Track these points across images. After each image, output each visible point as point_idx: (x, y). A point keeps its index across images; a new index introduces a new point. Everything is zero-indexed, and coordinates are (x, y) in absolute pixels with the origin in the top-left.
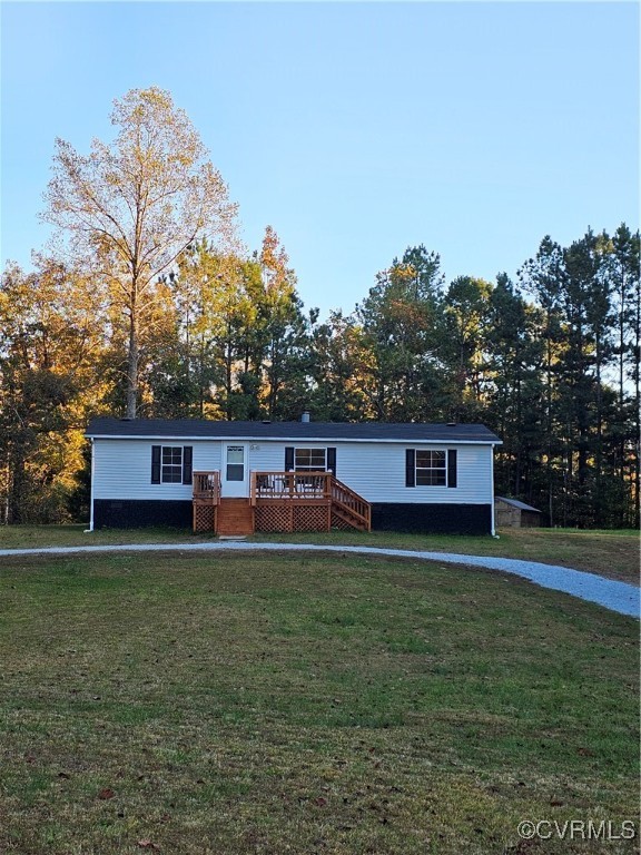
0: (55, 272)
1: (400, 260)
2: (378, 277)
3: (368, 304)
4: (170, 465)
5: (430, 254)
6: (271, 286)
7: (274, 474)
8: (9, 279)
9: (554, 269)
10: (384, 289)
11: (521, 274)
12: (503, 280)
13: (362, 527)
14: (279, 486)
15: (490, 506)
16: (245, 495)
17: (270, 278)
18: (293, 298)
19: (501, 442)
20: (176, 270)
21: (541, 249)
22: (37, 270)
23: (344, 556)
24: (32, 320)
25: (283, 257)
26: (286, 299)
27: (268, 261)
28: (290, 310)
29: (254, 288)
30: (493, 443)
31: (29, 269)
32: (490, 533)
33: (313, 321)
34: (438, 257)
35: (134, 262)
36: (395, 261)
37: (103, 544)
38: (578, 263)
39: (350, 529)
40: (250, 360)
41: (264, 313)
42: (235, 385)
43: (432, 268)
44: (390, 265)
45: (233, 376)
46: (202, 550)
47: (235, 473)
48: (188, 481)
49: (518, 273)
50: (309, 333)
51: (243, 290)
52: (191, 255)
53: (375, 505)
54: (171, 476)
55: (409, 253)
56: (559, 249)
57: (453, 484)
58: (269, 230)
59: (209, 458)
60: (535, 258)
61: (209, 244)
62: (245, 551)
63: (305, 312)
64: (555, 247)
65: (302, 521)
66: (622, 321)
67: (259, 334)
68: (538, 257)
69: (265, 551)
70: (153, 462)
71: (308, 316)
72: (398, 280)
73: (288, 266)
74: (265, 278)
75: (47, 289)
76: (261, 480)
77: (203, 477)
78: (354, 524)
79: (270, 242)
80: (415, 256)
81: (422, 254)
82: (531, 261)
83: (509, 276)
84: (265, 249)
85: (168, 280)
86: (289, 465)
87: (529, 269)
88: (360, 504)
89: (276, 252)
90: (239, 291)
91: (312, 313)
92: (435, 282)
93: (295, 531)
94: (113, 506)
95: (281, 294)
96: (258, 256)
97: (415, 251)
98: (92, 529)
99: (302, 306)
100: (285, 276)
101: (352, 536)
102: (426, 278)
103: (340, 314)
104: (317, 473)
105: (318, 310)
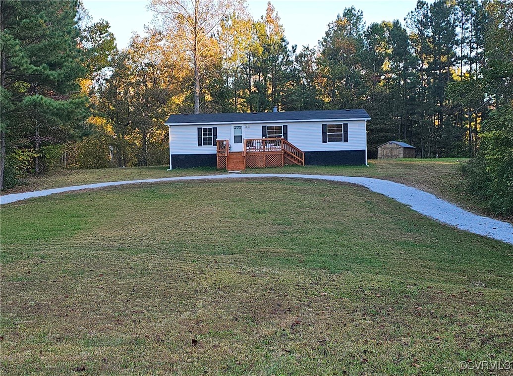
0: (157, 35)
1: (341, 15)
2: (329, 26)
3: (325, 40)
4: (207, 137)
5: (357, 11)
6: (271, 35)
7: (255, 140)
8: (134, 40)
9: (426, 16)
10: (333, 32)
11: (406, 20)
12: (396, 24)
13: (300, 164)
14: (258, 146)
15: (365, 150)
16: (241, 150)
17: (271, 29)
18: (283, 40)
19: (370, 119)
20: (220, 29)
21: (417, 5)
22: (147, 35)
23: (283, 179)
24: (147, 61)
25: (278, 18)
26: (279, 41)
27: (269, 21)
28: (280, 46)
29: (262, 36)
30: (366, 119)
31: (143, 35)
32: (365, 164)
33: (294, 51)
34: (362, 13)
35: (195, 28)
36: (338, 16)
37: (173, 177)
38: (437, 13)
39: (294, 165)
40: (261, 74)
41: (267, 49)
42: (253, 89)
43: (359, 19)
44: (335, 19)
45: (252, 84)
46: (217, 179)
47: (238, 139)
48: (215, 145)
49: (405, 20)
50: (292, 58)
51: (256, 38)
52: (227, 21)
53: (305, 152)
54: (207, 142)
55: (346, 11)
56: (427, 5)
57: (346, 140)
58: (269, 4)
59: (226, 133)
60: (413, 10)
61: (237, 14)
62: (237, 179)
63: (289, 48)
64: (425, 4)
65: (270, 162)
66: (462, 43)
67: (264, 61)
68: (416, 10)
69: (247, 178)
70: (198, 136)
71: (291, 49)
72: (340, 26)
73: (280, 23)
74: (268, 30)
75: (153, 44)
76: (249, 143)
77: (221, 143)
78: (296, 162)
79: (270, 10)
80: (349, 13)
81: (353, 11)
82: (412, 12)
83: (400, 21)
84: (267, 14)
85: (216, 35)
86: (264, 135)
87: (411, 16)
88: (299, 152)
89: (274, 15)
90: (254, 38)
91: (293, 48)
92: (361, 26)
93: (266, 167)
94: (180, 157)
95: (276, 38)
96: (264, 18)
97: (349, 10)
98: (171, 169)
99: (288, 44)
100: (279, 28)
101: (294, 169)
102: (355, 25)
103: (308, 47)
104: (276, 138)
105: (296, 46)
